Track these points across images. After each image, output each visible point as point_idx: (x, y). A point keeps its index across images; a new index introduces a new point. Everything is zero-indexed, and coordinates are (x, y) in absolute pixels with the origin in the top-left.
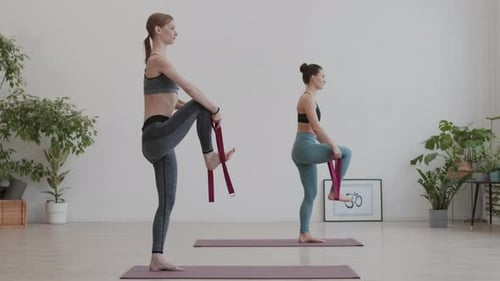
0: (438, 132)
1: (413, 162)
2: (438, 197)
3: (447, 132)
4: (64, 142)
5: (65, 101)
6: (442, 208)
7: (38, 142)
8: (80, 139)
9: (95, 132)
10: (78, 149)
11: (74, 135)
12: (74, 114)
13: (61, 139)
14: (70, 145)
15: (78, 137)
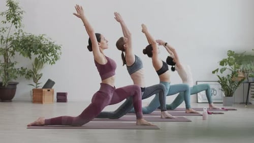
0: (227, 57)
1: (214, 72)
2: (228, 90)
3: (231, 57)
4: (45, 58)
5: (44, 36)
6: (230, 96)
7: (30, 58)
8: (53, 57)
9: (61, 53)
10: (52, 62)
11: (50, 54)
12: (50, 43)
13: (43, 56)
14: (47, 59)
15: (52, 55)
